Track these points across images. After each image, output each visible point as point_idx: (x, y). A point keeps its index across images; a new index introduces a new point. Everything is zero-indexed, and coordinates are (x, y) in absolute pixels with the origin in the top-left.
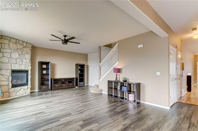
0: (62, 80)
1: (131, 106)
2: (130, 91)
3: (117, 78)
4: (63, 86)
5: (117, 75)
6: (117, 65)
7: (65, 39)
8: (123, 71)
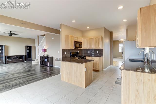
0: (14, 57)
1: (48, 68)
2: (48, 61)
3: (44, 54)
4: (15, 61)
5: (44, 53)
6: (45, 48)
7: (11, 33)
8: (47, 51)
